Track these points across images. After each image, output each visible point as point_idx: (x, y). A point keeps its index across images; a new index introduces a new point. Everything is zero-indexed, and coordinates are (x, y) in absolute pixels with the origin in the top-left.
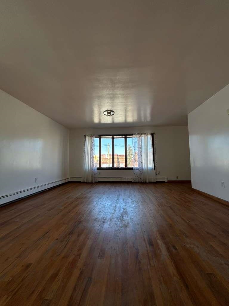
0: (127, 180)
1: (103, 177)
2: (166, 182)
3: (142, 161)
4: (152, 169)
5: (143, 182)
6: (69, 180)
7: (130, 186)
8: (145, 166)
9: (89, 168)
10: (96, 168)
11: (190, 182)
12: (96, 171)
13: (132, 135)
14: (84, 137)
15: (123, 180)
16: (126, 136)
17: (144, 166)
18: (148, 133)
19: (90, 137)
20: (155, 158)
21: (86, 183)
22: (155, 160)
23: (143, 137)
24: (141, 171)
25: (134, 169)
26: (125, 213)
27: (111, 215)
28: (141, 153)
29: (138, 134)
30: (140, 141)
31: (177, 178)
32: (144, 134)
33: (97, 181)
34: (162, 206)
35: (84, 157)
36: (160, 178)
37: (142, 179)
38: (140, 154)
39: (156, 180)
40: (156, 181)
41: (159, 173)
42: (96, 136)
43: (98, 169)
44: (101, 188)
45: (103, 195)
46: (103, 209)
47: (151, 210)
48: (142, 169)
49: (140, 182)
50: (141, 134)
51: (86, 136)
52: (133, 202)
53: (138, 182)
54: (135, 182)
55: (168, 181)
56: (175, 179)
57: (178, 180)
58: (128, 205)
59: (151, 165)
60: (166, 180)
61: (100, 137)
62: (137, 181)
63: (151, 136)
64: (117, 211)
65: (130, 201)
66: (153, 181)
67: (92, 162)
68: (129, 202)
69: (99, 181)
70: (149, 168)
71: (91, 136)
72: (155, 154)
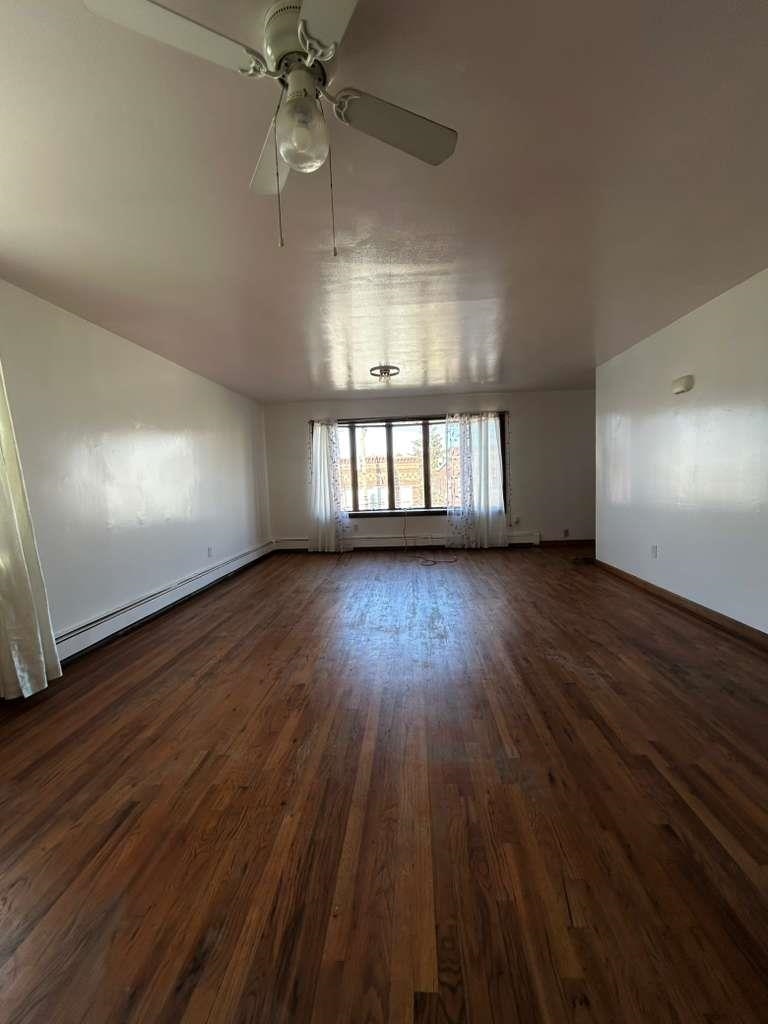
0: (430, 544)
1: (366, 536)
2: (536, 546)
3: (472, 490)
4: (500, 512)
5: (473, 546)
6: (275, 547)
7: (441, 558)
8: (480, 503)
9: (329, 514)
10: (346, 514)
11: (590, 544)
12: (348, 521)
13: (444, 418)
14: (309, 426)
15: (419, 543)
16: (426, 420)
17: (478, 506)
18: (488, 412)
19: (324, 427)
20: (508, 481)
21: (323, 555)
22: (508, 488)
23: (475, 422)
24: (471, 520)
25: (450, 514)
26: (436, 615)
27: (408, 621)
28: (470, 468)
29: (461, 415)
30: (466, 436)
31: (566, 533)
32: (479, 414)
33: (351, 547)
34: (516, 600)
35: (311, 483)
36: (520, 536)
37: (472, 538)
38: (467, 472)
39: (508, 542)
40: (510, 545)
41: (517, 522)
42: (341, 422)
43: (351, 516)
44: (366, 567)
45: (376, 582)
46: (388, 610)
47: (492, 610)
48: (472, 514)
49: (466, 547)
50: (471, 416)
51: (312, 423)
52: (450, 595)
53: (460, 547)
54: (453, 546)
55: (541, 542)
56: (560, 537)
57: (568, 539)
58: (440, 602)
59: (496, 501)
60: (536, 541)
61: (352, 424)
62: (458, 543)
63: (498, 422)
64: (419, 613)
65: (445, 595)
66: (500, 543)
67: (334, 499)
68: (442, 596)
69: (356, 546)
70: (490, 510)
71: (328, 423)
72: (507, 471)
